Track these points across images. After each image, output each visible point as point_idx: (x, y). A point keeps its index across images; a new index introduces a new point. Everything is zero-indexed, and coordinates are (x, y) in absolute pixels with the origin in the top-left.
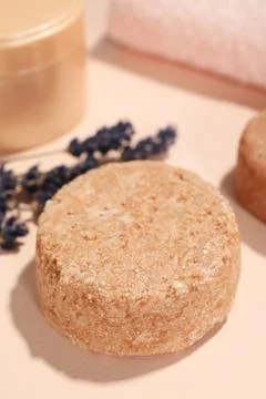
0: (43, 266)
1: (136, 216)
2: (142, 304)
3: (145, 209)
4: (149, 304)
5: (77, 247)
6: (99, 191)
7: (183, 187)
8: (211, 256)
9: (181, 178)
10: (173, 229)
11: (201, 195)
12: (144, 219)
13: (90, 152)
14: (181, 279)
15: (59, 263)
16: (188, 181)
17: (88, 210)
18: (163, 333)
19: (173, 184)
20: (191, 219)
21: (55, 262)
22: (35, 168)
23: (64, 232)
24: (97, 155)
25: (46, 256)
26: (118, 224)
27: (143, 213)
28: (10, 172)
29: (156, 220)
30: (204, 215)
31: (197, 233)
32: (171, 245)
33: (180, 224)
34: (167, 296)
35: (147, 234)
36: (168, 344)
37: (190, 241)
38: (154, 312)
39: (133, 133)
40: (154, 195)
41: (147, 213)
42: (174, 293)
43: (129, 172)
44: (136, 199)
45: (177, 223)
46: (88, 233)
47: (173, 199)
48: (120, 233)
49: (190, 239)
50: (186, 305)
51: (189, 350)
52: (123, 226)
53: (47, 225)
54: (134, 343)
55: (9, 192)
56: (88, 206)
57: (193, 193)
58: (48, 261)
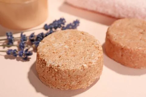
0: (40, 62)
1: (70, 46)
2: (73, 72)
3: (72, 44)
4: (76, 72)
5: (51, 55)
6: (56, 39)
7: (84, 37)
8: (94, 57)
9: (83, 34)
10: (82, 49)
11: (90, 39)
12: (72, 46)
13: (51, 28)
14: (86, 63)
15: (46, 60)
16: (85, 35)
17: (53, 44)
18: (80, 82)
19: (80, 36)
20: (87, 46)
21: (44, 60)
22: (33, 34)
23: (46, 51)
24: (53, 30)
25: (41, 59)
26: (64, 48)
27: (72, 45)
28: (25, 35)
29: (76, 46)
30: (91, 45)
31: (89, 50)
32: (81, 54)
33: (84, 48)
34: (82, 69)
35: (73, 51)
36: (82, 85)
37: (88, 52)
38: (77, 74)
39: (65, 22)
40: (75, 39)
41: (73, 45)
42: (84, 68)
43: (66, 33)
44: (69, 40)
45: (83, 47)
46: (54, 51)
47: (81, 41)
48: (64, 51)
49: (87, 52)
50: (87, 72)
51: (88, 88)
52: (65, 49)
53: (40, 49)
54: (71, 85)
55: (25, 41)
56: (53, 43)
57: (87, 38)
58: (41, 60)
